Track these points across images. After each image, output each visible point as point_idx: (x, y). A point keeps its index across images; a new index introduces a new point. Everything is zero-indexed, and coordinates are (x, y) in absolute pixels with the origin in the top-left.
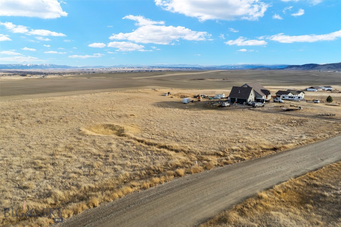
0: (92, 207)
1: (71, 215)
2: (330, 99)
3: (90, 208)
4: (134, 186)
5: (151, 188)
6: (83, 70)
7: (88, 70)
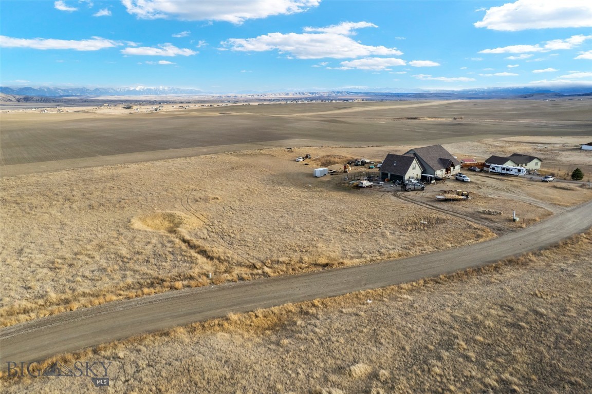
0: (68, 310)
1: (47, 316)
2: (577, 174)
3: (66, 311)
4: (120, 295)
5: (137, 298)
6: (220, 97)
7: (228, 97)
